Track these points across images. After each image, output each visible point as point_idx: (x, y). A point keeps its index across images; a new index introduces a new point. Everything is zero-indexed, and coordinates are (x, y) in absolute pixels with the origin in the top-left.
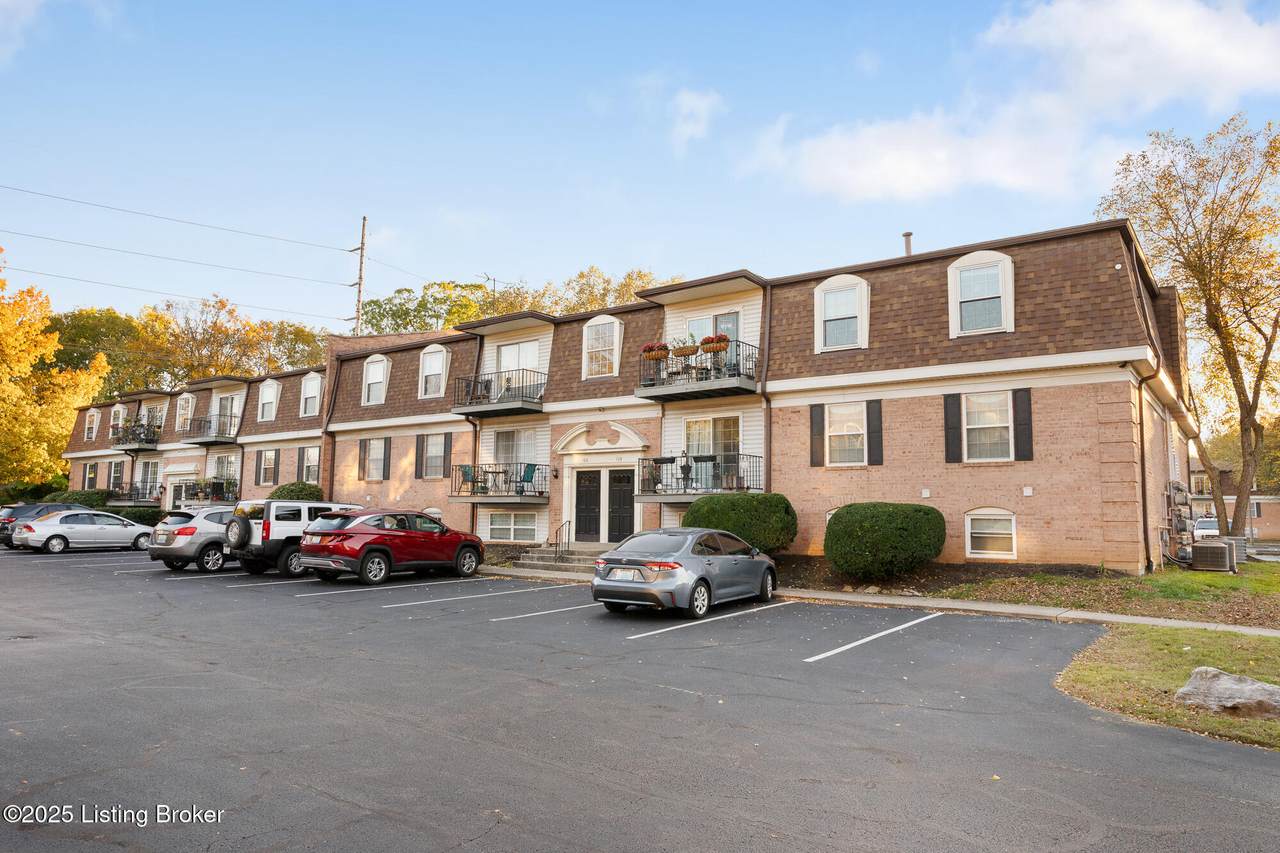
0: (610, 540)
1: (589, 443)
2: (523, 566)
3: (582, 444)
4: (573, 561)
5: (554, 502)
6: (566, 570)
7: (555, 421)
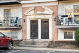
0: (41, 38)
1: (35, 12)
2: (21, 46)
3: (33, 12)
4: (37, 44)
5: (24, 28)
6: (34, 47)
7: (23, 6)
